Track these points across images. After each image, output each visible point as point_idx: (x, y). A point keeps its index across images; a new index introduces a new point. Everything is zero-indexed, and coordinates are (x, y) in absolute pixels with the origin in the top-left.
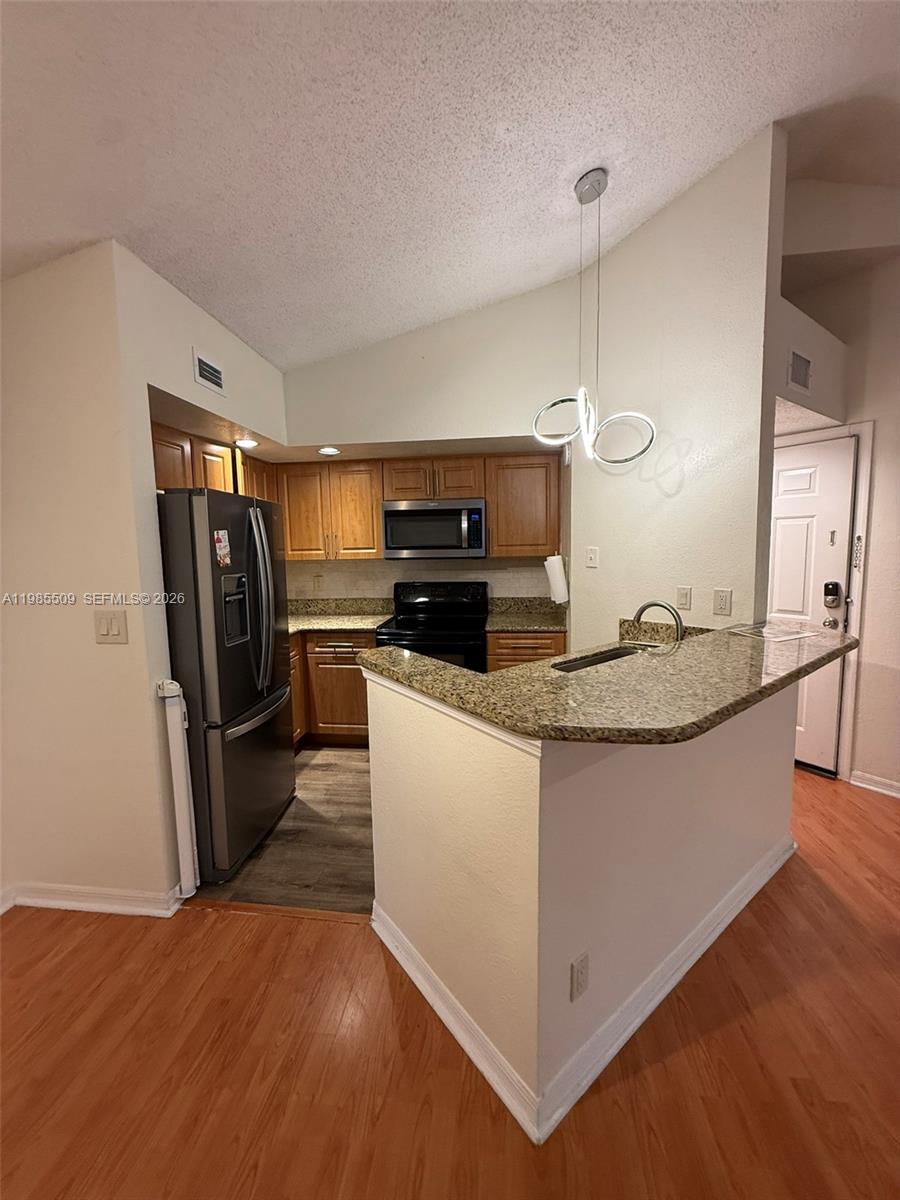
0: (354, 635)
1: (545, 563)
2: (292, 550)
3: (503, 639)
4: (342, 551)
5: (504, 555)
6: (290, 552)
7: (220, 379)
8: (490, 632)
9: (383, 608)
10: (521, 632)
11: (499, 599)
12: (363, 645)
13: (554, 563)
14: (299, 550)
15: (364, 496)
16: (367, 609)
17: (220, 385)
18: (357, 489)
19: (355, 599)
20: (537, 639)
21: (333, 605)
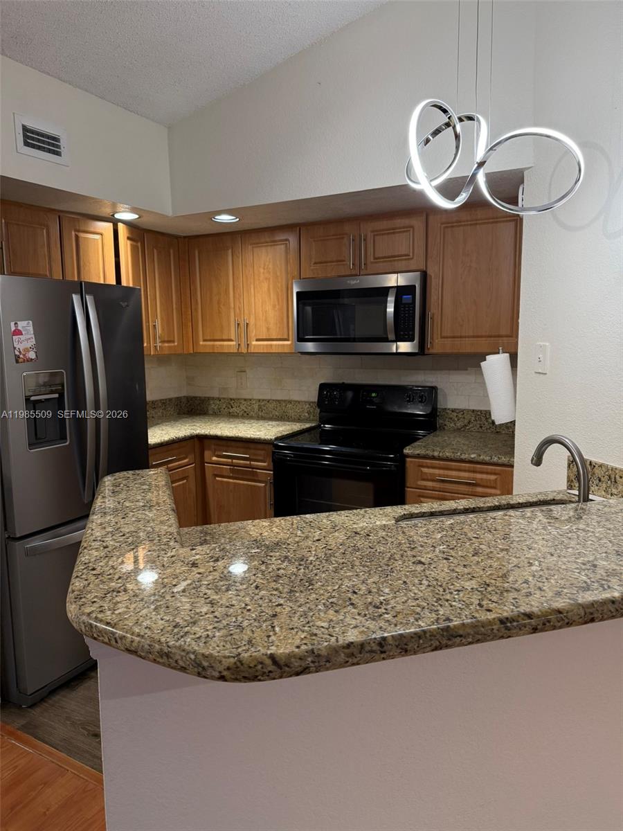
0: (252, 446)
1: (483, 364)
2: (204, 340)
3: (428, 467)
4: (254, 343)
5: (448, 350)
6: (201, 343)
7: (58, 147)
8: (408, 456)
9: (309, 413)
10: (451, 460)
11: (453, 411)
12: (261, 458)
13: (495, 365)
14: (211, 340)
15: (278, 274)
16: (291, 413)
17: (58, 154)
18: (271, 266)
19: (279, 401)
20: (474, 472)
21: (256, 407)
